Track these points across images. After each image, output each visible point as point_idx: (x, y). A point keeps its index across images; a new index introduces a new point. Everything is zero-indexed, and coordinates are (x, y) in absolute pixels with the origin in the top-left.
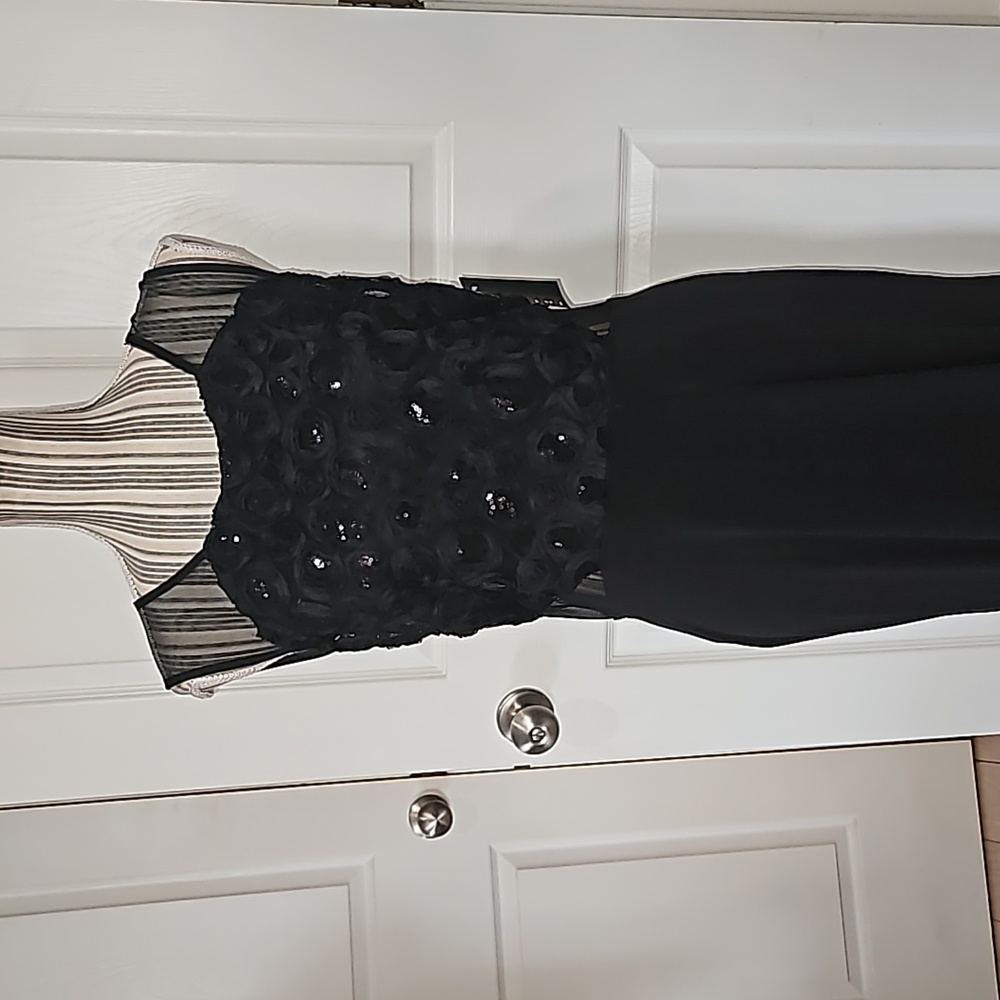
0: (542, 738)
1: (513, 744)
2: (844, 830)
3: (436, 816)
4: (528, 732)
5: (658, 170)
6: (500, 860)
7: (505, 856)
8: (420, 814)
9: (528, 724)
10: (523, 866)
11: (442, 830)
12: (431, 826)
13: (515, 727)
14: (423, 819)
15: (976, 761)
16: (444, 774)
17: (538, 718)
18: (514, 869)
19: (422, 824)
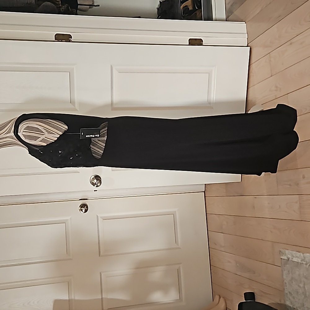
0: (98, 184)
1: (92, 185)
2: (176, 211)
3: (84, 208)
4: (95, 183)
5: (119, 73)
6: (99, 218)
7: (100, 217)
8: (81, 208)
9: (95, 181)
10: (105, 219)
11: (86, 211)
12: (84, 211)
13: (93, 182)
14: (82, 209)
15: (205, 197)
16: (87, 199)
17: (97, 180)
18: (102, 220)
19: (82, 210)
